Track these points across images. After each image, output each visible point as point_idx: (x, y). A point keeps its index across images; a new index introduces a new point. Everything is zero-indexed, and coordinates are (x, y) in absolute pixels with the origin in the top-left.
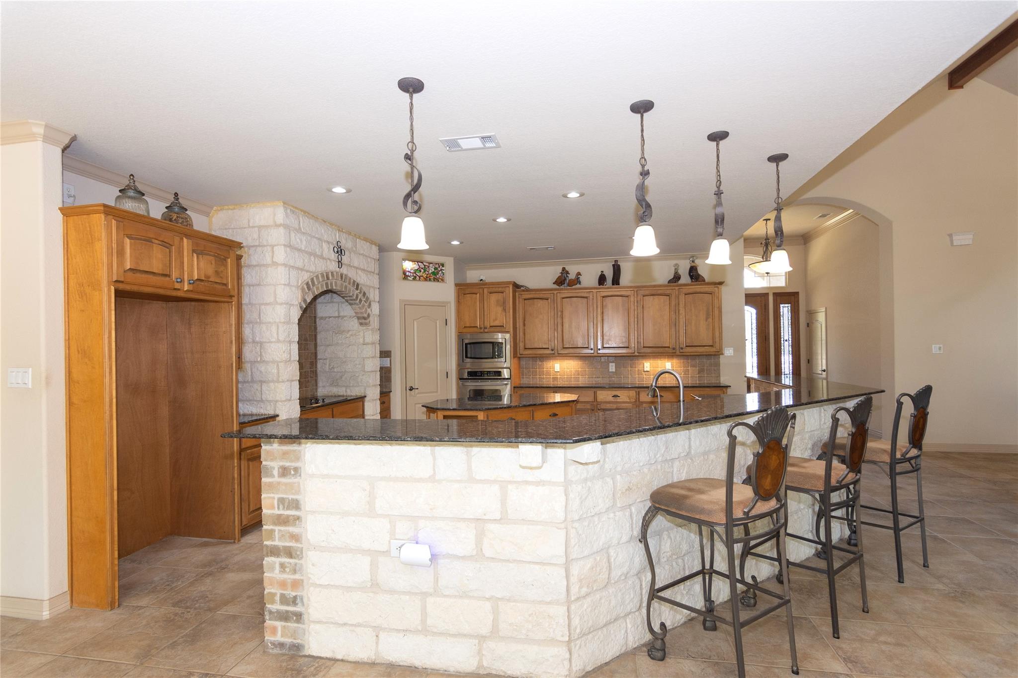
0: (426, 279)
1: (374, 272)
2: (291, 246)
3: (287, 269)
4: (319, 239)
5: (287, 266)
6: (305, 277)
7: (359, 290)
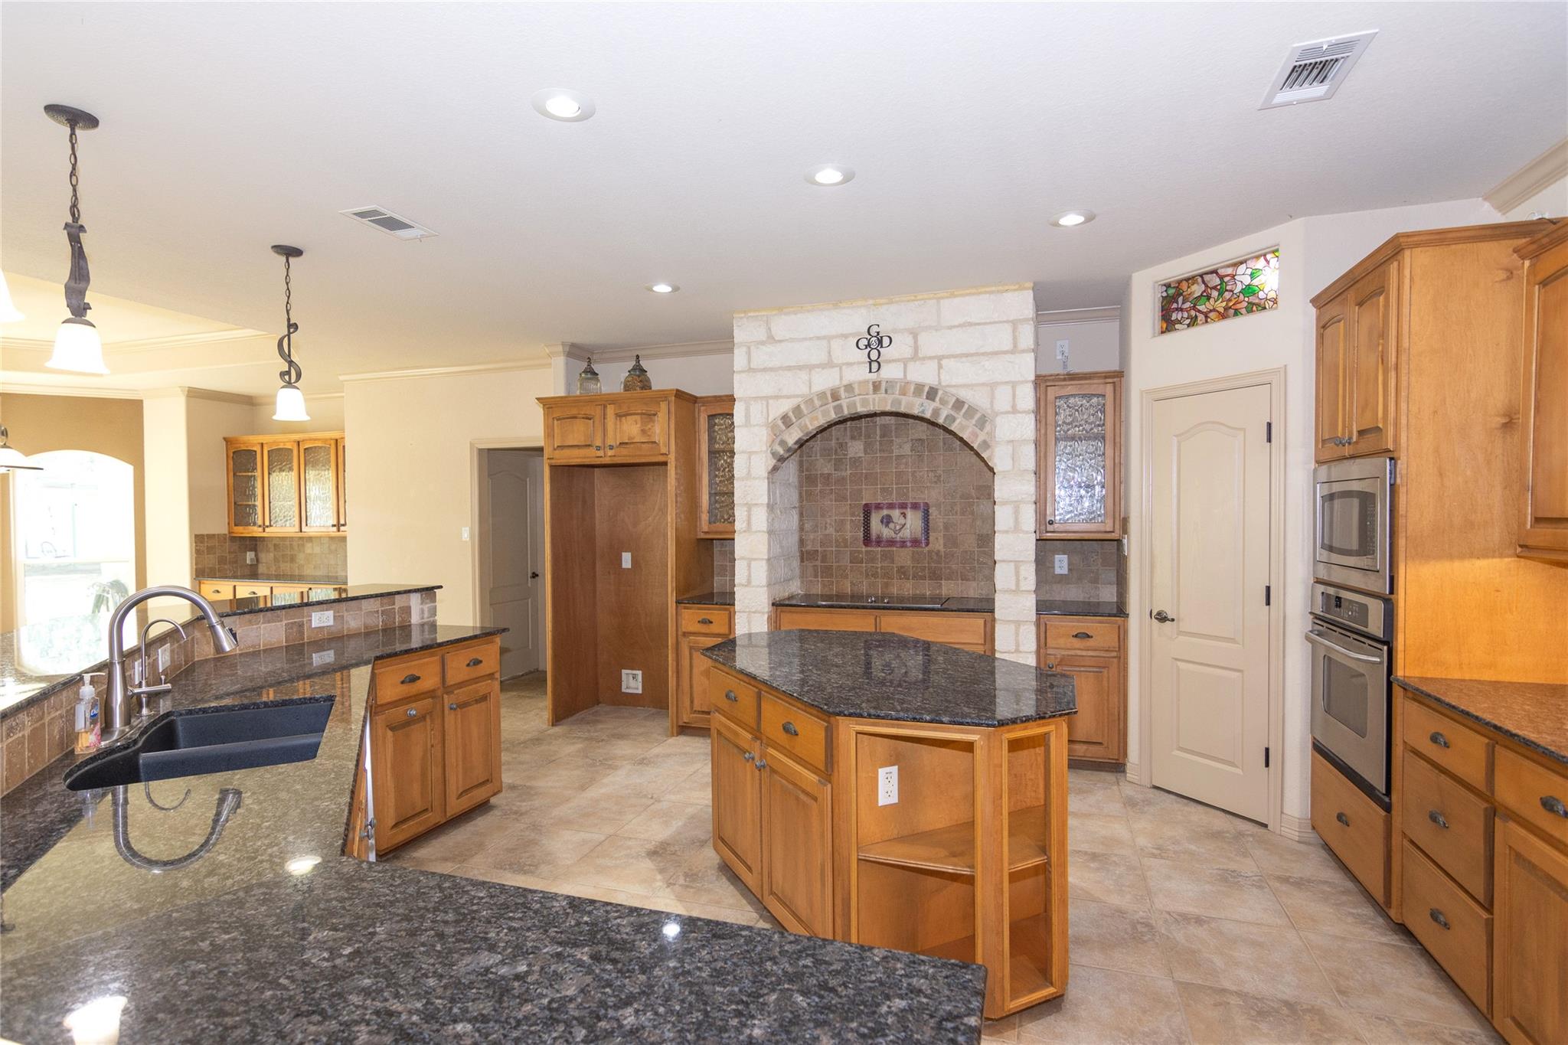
0: (1223, 316)
1: (1015, 350)
2: (751, 370)
3: (742, 403)
4: (818, 338)
5: (741, 399)
6: (785, 406)
7: (937, 399)
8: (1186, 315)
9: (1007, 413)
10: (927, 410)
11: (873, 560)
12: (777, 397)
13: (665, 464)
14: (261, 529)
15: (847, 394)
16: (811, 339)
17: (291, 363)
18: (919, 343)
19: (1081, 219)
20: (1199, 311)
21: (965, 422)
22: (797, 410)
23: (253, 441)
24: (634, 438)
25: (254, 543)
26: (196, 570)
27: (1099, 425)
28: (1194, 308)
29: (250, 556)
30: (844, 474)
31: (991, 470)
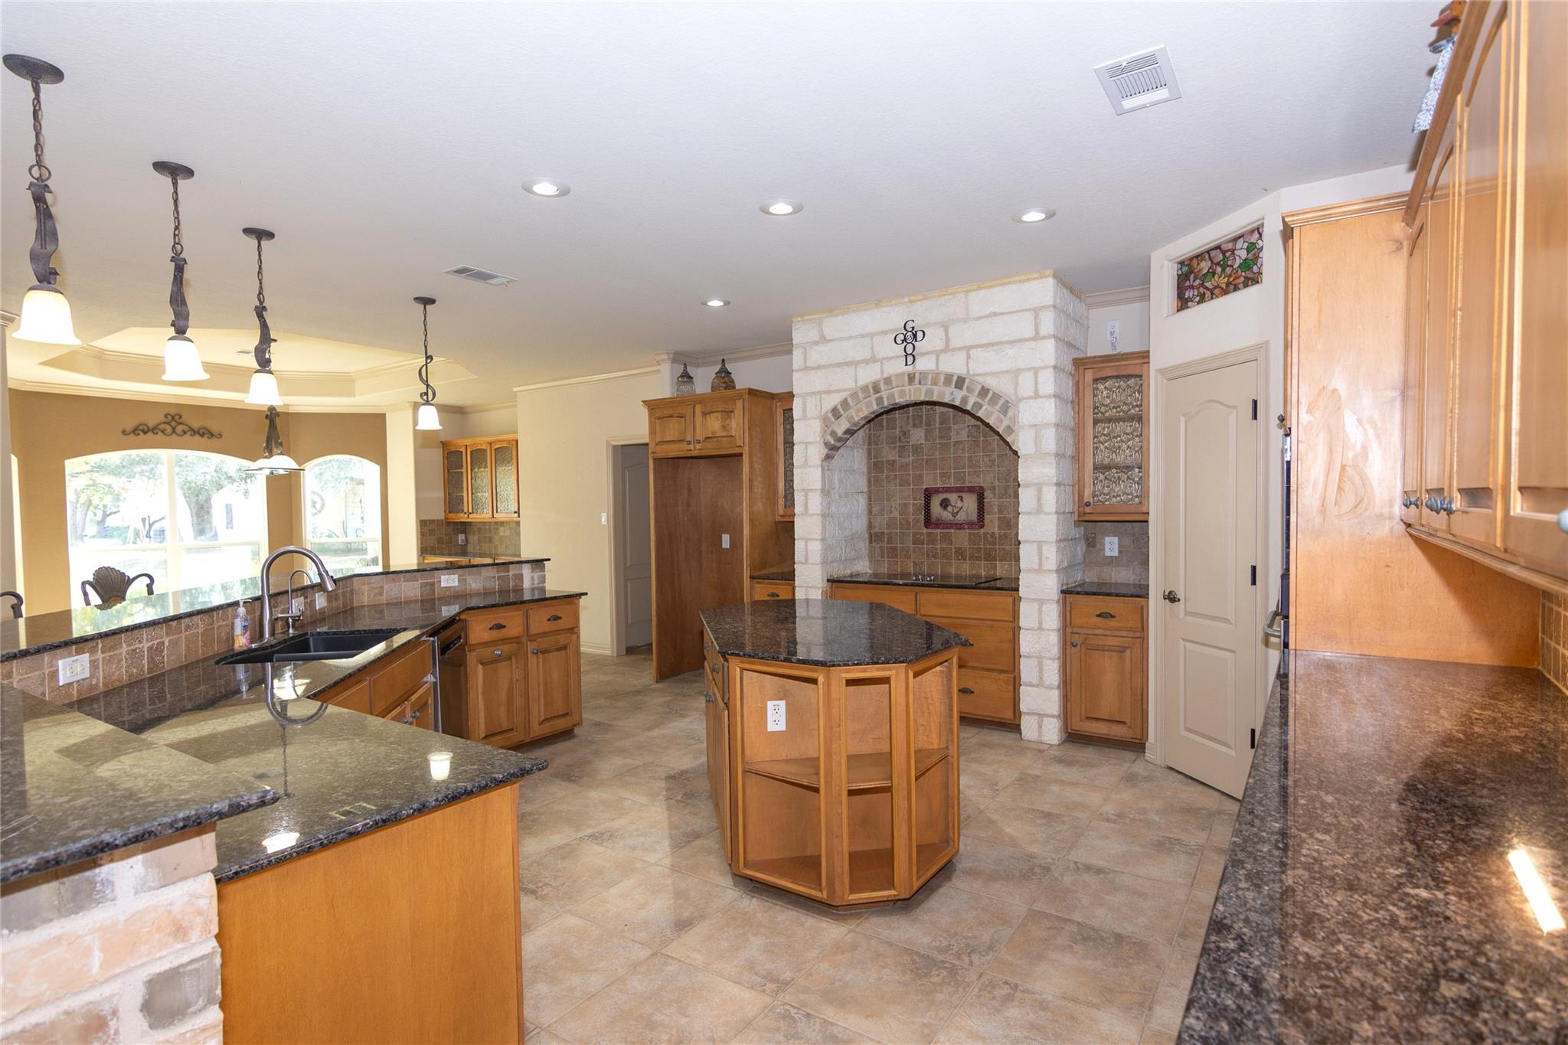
0: (1225, 292)
1: (1037, 337)
2: (806, 368)
3: (800, 398)
4: (863, 336)
5: (800, 395)
6: (833, 401)
7: (965, 387)
8: (1196, 293)
9: (1030, 398)
10: (955, 397)
11: (933, 542)
12: (829, 392)
13: (741, 455)
14: (466, 516)
15: (886, 387)
16: (856, 337)
17: (428, 386)
18: (950, 335)
19: (1042, 216)
20: (1207, 288)
21: (990, 409)
22: (845, 403)
23: (460, 443)
24: (715, 433)
25: (464, 527)
26: (421, 548)
27: (1137, 406)
28: (1202, 285)
29: (461, 537)
30: (907, 460)
31: (1015, 453)
